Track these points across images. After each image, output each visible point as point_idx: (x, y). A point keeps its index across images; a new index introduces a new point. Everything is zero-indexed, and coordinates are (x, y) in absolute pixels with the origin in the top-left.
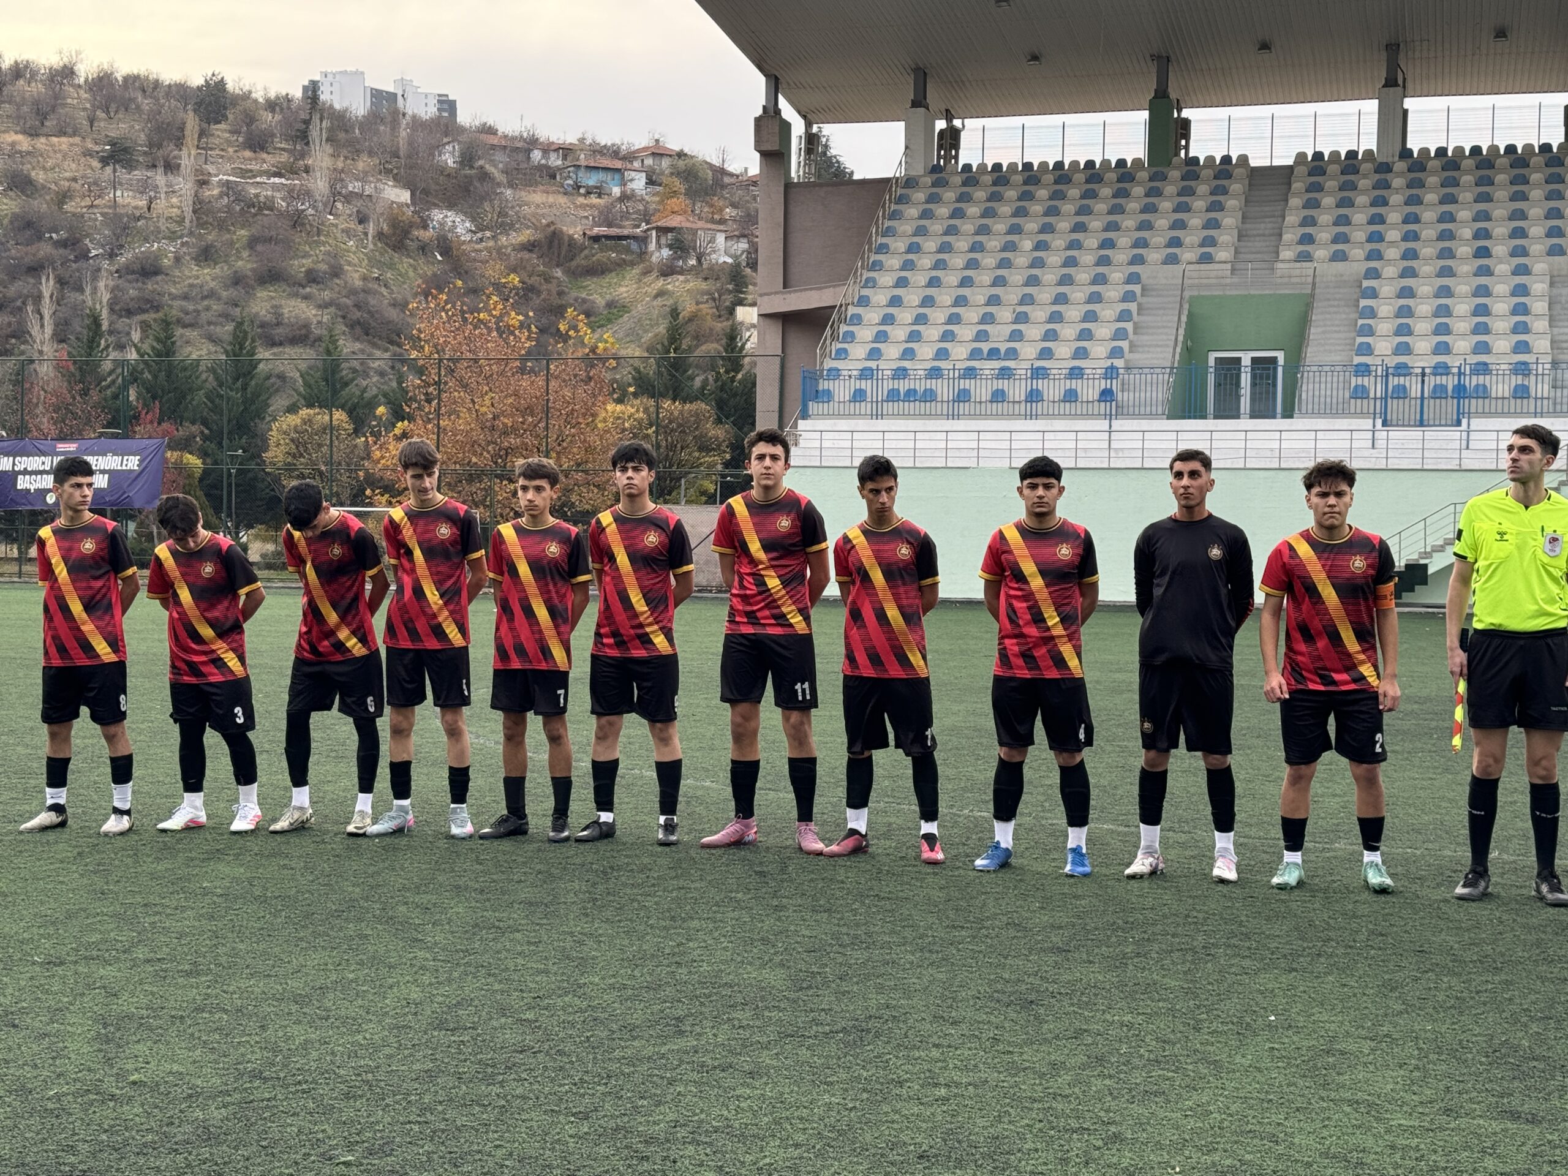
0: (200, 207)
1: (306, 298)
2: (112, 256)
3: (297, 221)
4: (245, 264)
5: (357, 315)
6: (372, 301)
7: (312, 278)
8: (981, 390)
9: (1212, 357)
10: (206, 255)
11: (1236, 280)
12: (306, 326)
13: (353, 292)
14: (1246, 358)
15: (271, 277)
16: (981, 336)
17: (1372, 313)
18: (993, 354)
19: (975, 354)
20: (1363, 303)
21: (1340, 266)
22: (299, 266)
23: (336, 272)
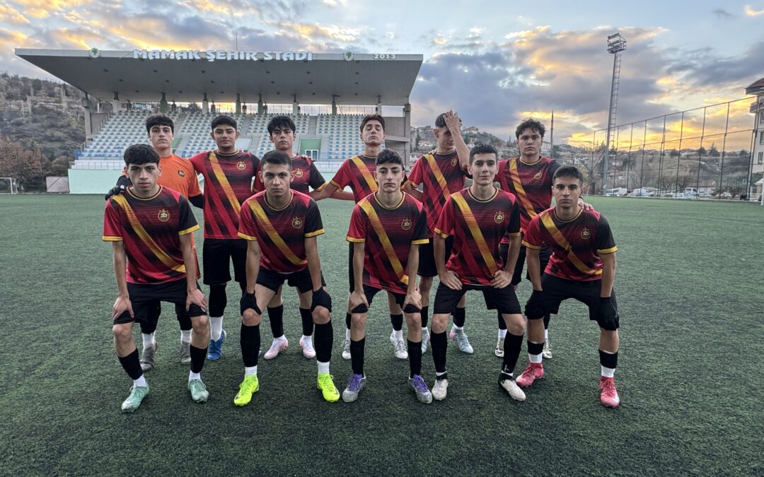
0: (33, 110)
1: (61, 131)
2: (10, 120)
3: (59, 114)
4: (46, 123)
5: (73, 135)
6: (78, 132)
7: (62, 126)
10: (35, 121)
12: (60, 137)
13: (73, 130)
15: (52, 126)
22: (60, 124)
23: (69, 125)
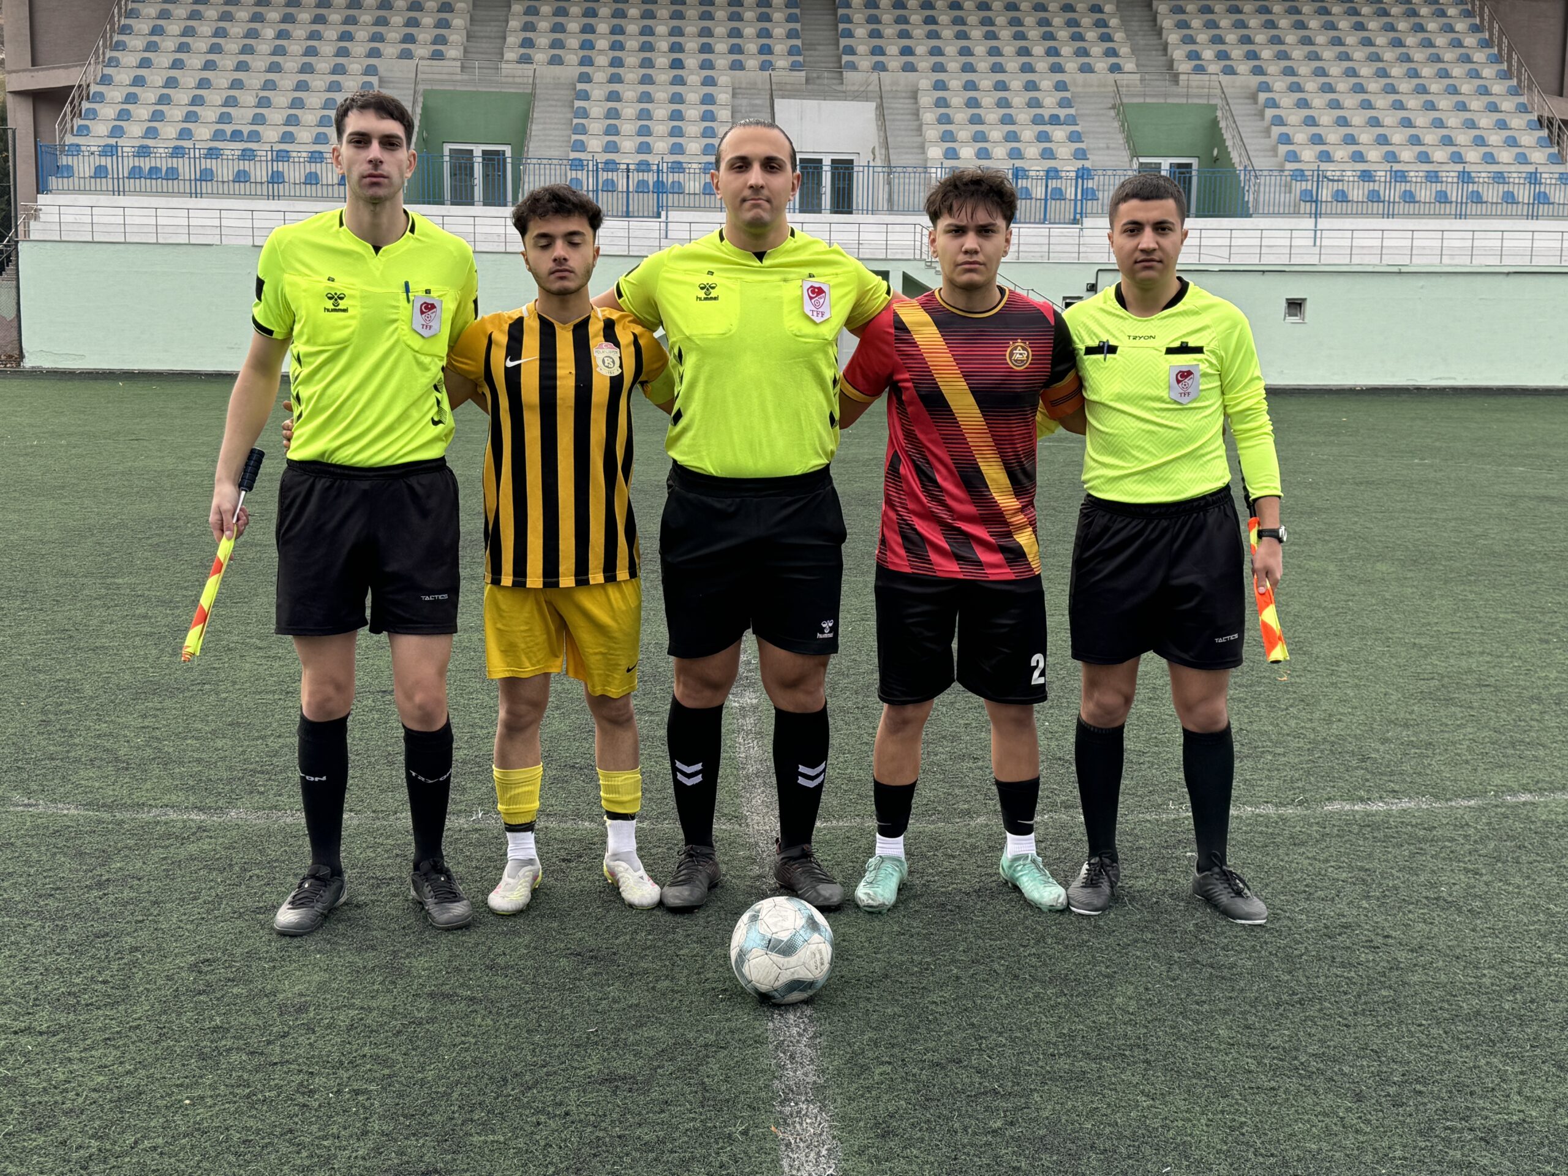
8: (224, 170)
9: (447, 148)
11: (465, 77)
14: (478, 150)
16: (224, 118)
17: (584, 114)
18: (236, 136)
19: (218, 135)
20: (578, 104)
21: (556, 70)
